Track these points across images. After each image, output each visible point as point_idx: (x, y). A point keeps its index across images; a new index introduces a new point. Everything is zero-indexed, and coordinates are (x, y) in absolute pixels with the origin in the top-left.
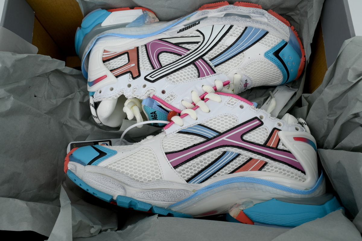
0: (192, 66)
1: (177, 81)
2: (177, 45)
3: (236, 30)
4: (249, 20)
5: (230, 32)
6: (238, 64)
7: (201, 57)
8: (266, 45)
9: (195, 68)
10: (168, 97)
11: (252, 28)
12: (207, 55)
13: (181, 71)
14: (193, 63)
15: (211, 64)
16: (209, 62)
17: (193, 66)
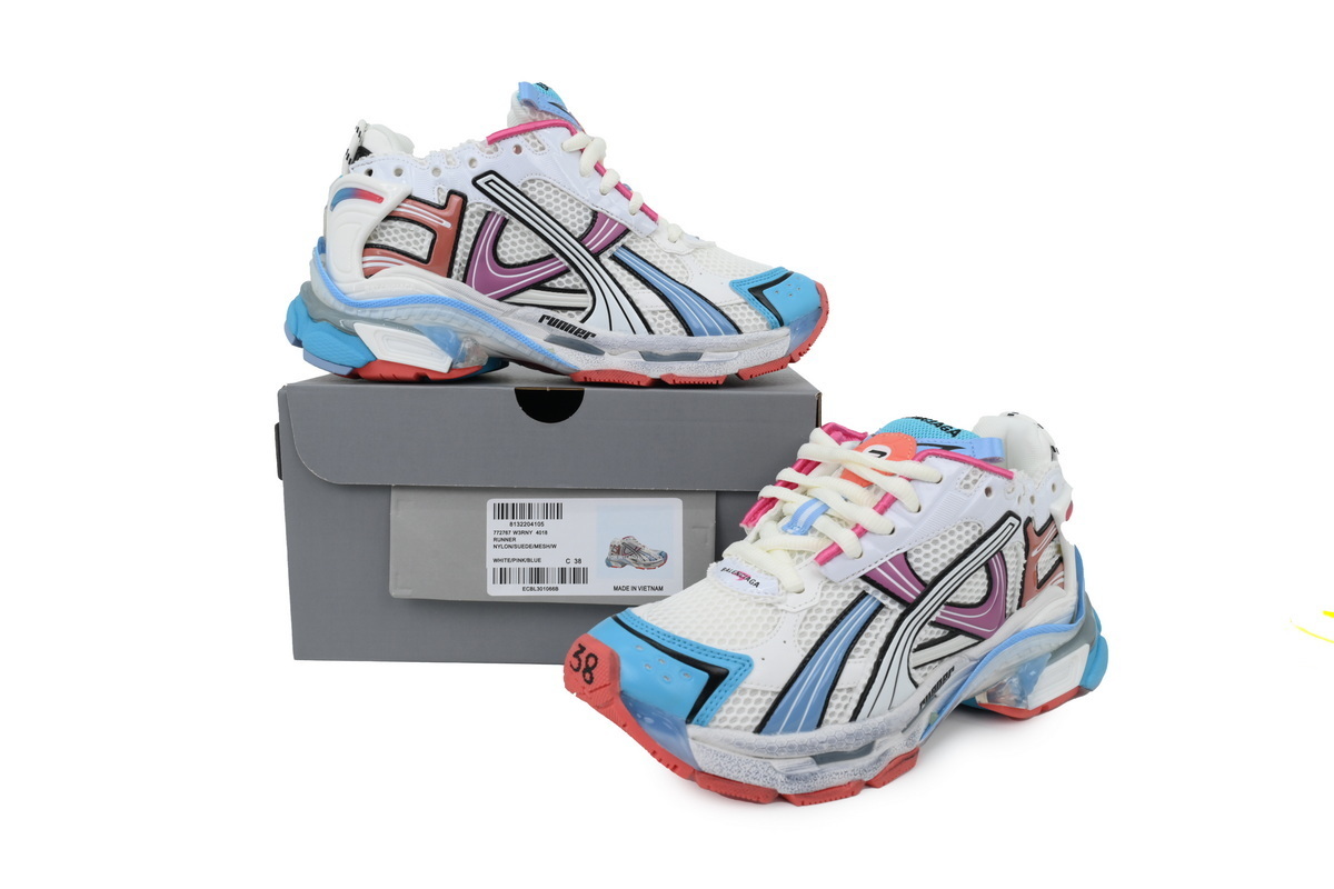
0: (927, 579)
1: (959, 528)
2: (954, 632)
3: (841, 710)
4: (824, 745)
5: (857, 697)
6: (805, 619)
7: (909, 607)
8: (754, 692)
9: (919, 573)
10: (975, 482)
11: (805, 729)
12: (896, 616)
13: (954, 556)
14: (927, 587)
15: (880, 596)
16: (887, 601)
17: (924, 578)
